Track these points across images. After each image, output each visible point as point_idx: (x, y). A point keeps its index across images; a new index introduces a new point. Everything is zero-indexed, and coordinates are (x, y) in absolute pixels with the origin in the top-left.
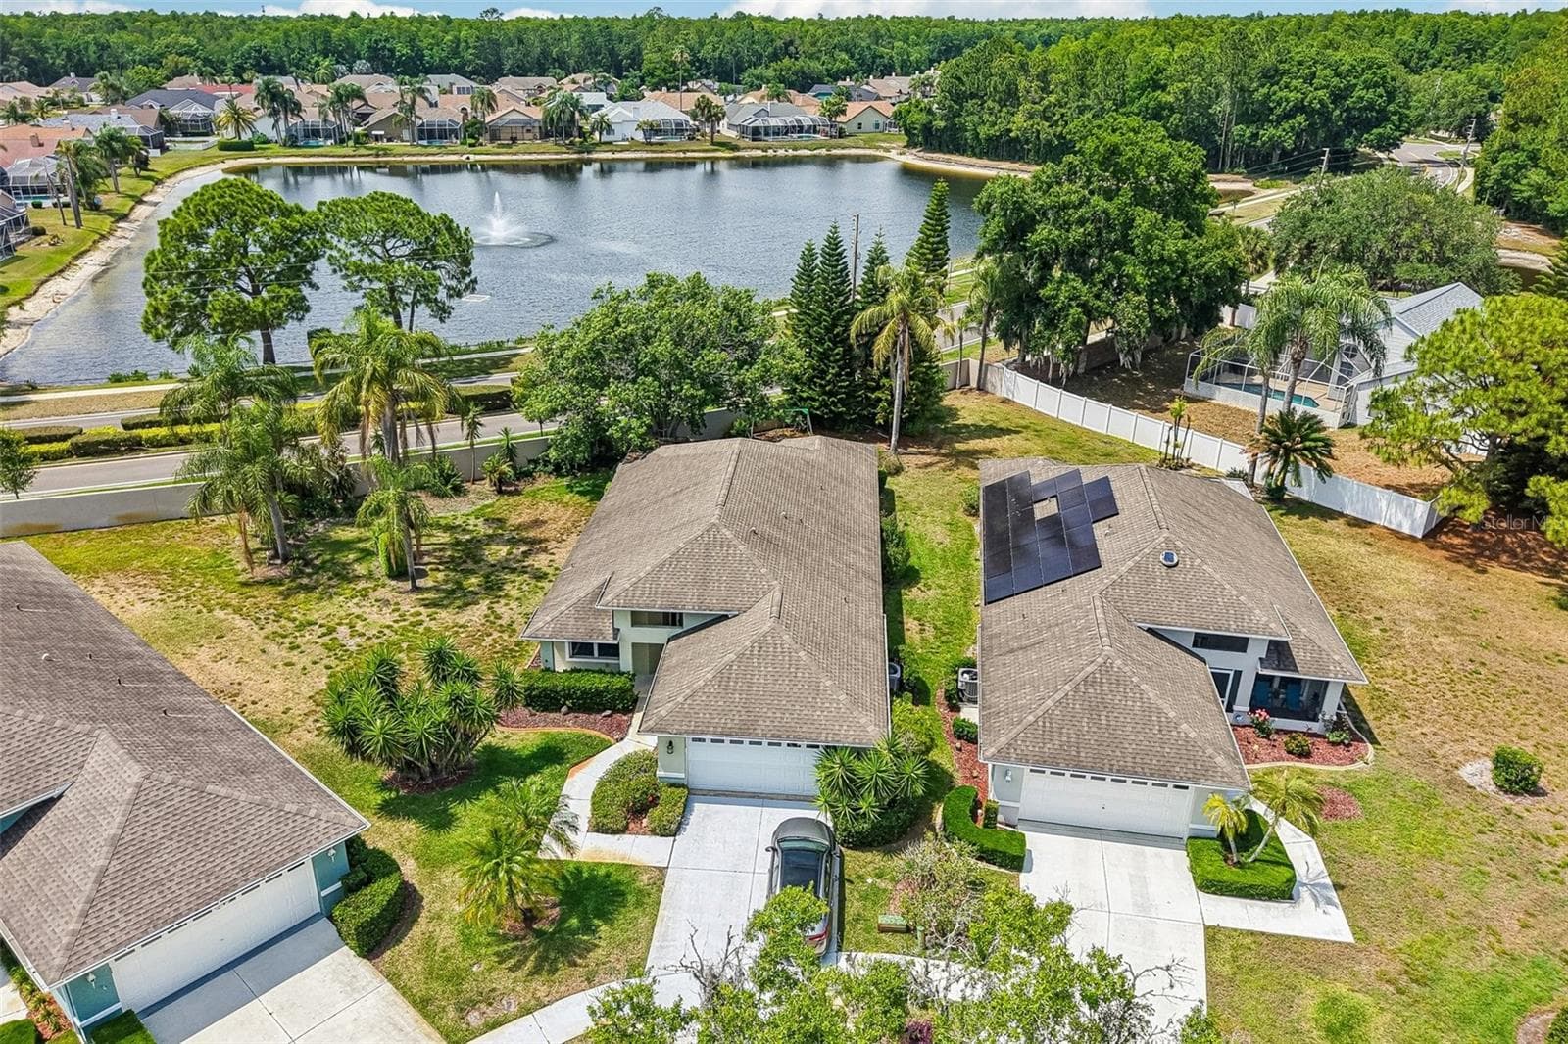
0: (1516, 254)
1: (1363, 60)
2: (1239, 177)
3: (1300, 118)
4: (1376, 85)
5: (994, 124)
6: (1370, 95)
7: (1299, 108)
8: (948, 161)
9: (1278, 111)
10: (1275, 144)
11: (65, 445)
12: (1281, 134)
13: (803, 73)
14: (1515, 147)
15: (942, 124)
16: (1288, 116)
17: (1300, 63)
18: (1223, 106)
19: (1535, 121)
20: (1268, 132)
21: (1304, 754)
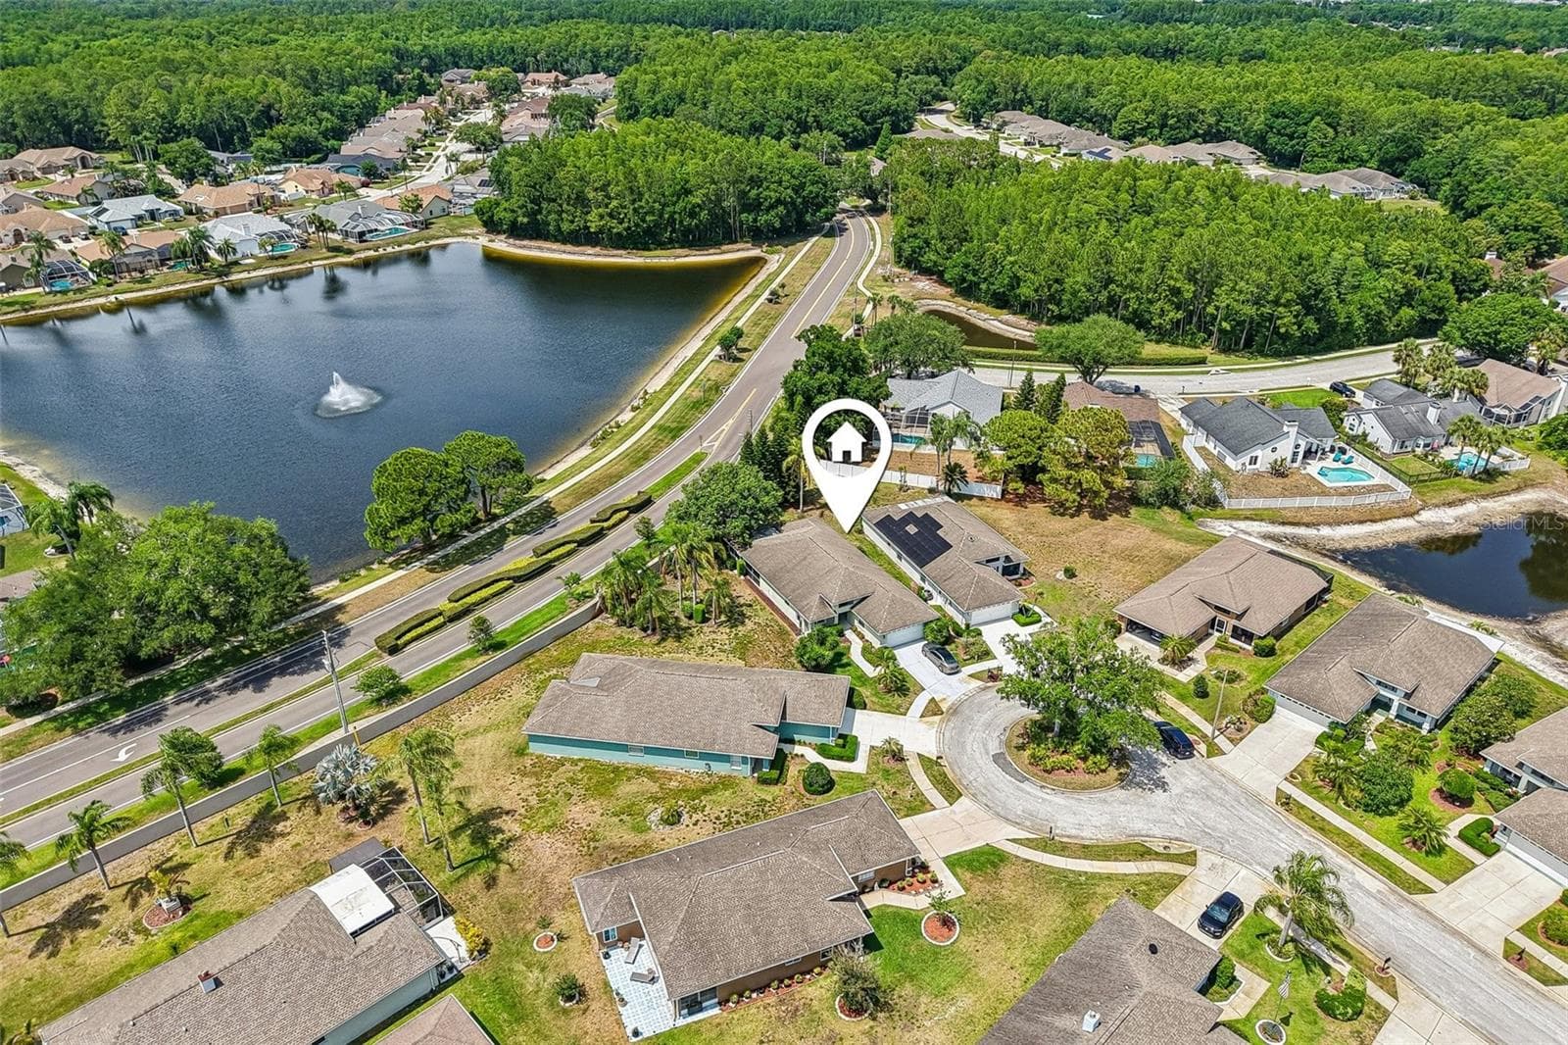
0: (934, 302)
1: (804, 167)
2: (749, 245)
3: (781, 208)
4: (817, 182)
5: (572, 222)
6: (814, 189)
7: (779, 202)
8: (540, 248)
9: (767, 204)
10: (769, 224)
11: (441, 619)
12: (770, 218)
13: (301, 138)
14: (915, 236)
15: (525, 220)
16: (772, 207)
17: (771, 172)
18: (729, 202)
19: (921, 221)
20: (763, 219)
21: (1020, 585)
